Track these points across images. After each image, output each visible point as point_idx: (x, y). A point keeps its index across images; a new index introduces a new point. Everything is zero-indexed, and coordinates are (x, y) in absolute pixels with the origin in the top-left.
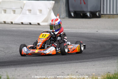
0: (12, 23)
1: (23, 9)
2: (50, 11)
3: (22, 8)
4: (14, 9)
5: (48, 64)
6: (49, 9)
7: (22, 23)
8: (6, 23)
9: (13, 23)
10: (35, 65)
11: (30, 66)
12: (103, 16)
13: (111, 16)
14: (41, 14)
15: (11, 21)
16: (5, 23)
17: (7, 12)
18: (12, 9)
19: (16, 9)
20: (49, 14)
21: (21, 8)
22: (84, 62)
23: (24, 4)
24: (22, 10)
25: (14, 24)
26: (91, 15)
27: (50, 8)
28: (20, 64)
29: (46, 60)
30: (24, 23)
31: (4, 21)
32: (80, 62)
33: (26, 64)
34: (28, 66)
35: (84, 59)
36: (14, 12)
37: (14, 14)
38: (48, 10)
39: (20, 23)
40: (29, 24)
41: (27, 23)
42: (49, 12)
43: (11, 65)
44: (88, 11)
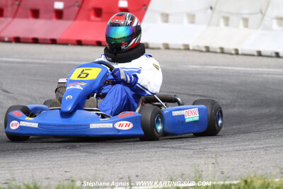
3: (263, 12)
7: (260, 54)
9: (240, 52)
18: (241, 14)
19: (249, 14)
24: (262, 19)
30: (263, 53)
39: (256, 54)
40: (274, 55)
41: (269, 54)
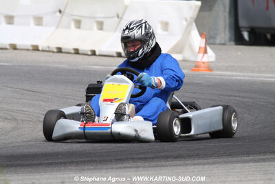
0: (94, 53)
1: (121, 18)
2: (189, 25)
4: (101, 20)
5: (167, 163)
6: (186, 20)
8: (80, 52)
10: (134, 165)
11: (120, 168)
14: (166, 33)
15: (93, 49)
16: (77, 52)
17: (82, 26)
20: (187, 33)
21: (118, 17)
22: (264, 160)
23: (126, 7)
25: (100, 55)
27: (189, 19)
28: (95, 161)
29: (165, 153)
31: (76, 47)
32: (255, 161)
33: (111, 161)
34: (113, 168)
35: (265, 153)
36: (101, 25)
37: (101, 31)
38: (185, 23)
42: (187, 27)
43: (71, 163)
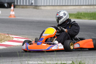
12: (17, 7)
13: (25, 7)
26: (8, 5)
44: (5, 2)
